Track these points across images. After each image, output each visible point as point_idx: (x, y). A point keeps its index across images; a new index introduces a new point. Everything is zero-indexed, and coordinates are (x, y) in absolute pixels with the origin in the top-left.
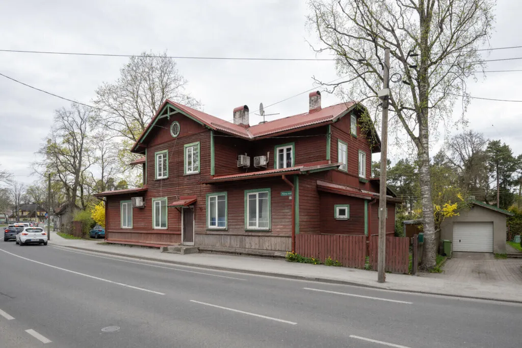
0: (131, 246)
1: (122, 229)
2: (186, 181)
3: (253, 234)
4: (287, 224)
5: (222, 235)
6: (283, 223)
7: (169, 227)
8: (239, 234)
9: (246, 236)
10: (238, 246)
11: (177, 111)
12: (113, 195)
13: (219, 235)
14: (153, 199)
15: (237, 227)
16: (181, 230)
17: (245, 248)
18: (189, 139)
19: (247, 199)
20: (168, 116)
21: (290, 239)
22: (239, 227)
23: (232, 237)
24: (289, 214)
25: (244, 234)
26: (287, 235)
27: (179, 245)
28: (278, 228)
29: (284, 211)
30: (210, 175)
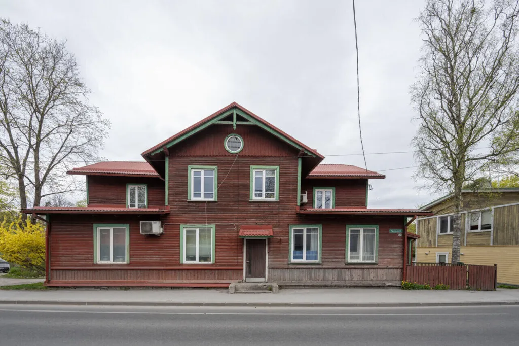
0: (127, 288)
1: (96, 265)
2: (252, 208)
3: (356, 267)
4: (395, 257)
5: (312, 268)
6: (391, 257)
7: (217, 261)
8: (337, 267)
9: (346, 269)
10: (336, 279)
11: (253, 122)
12: (69, 214)
13: (309, 268)
14: (182, 226)
15: (334, 260)
16: (242, 265)
17: (346, 280)
18: (261, 160)
19: (349, 234)
20: (234, 125)
21: (399, 271)
22: (337, 260)
23: (327, 270)
24: (397, 249)
25: (345, 267)
26: (395, 267)
27: (239, 282)
28: (386, 261)
29: (392, 246)
30: (296, 205)
